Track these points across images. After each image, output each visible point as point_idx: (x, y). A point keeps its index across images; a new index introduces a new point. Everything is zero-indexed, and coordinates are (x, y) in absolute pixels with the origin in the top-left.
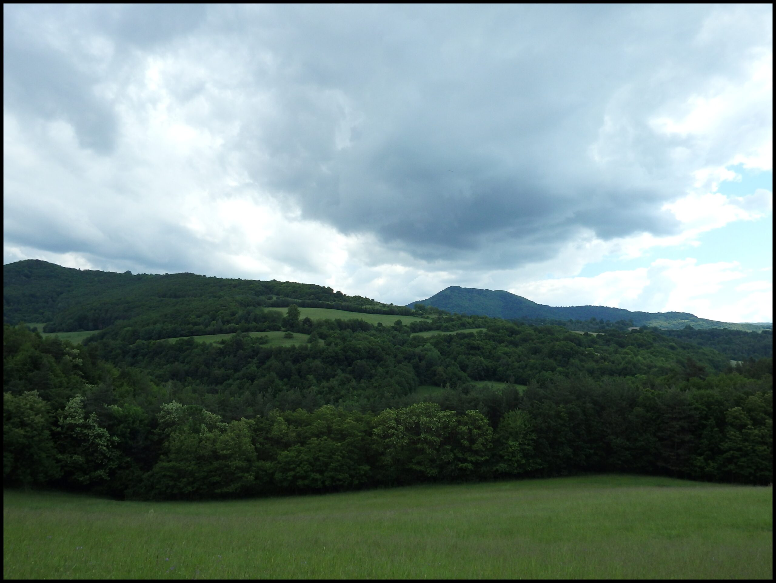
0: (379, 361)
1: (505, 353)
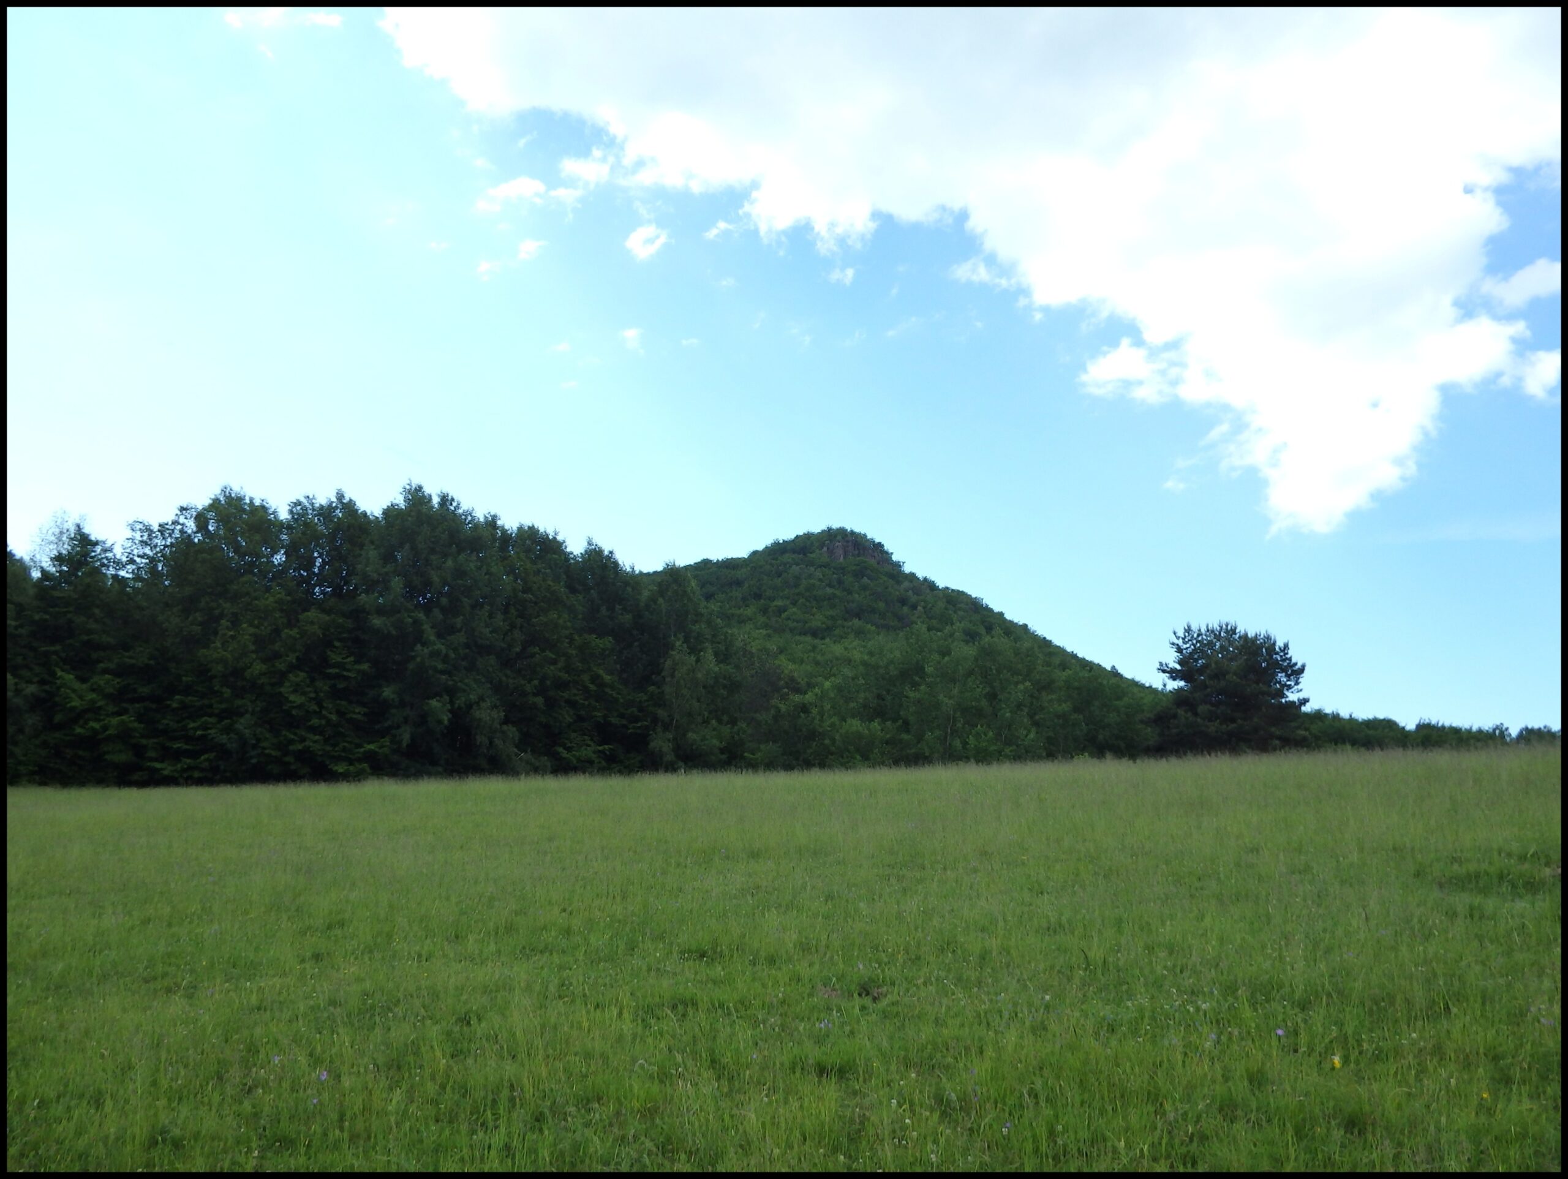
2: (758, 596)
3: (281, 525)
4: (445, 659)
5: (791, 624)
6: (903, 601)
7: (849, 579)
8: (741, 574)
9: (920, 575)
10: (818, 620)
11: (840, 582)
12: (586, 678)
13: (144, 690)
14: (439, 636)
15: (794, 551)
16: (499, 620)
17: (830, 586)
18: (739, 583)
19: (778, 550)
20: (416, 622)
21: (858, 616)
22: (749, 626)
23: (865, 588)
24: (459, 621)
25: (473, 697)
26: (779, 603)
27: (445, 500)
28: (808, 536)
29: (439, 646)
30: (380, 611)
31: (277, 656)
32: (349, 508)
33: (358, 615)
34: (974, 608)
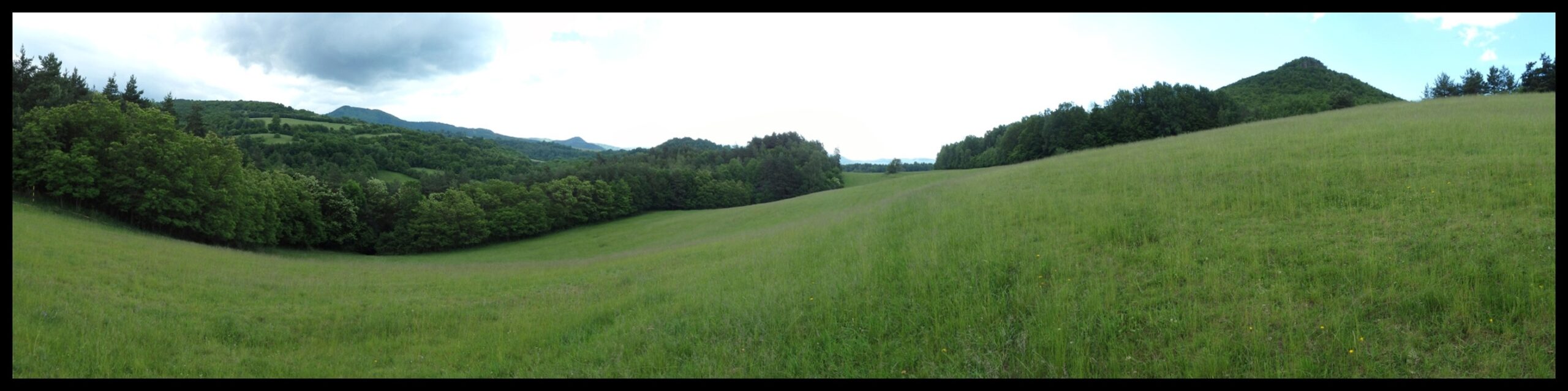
0: (350, 154)
1: (426, 149)
2: (1278, 82)
3: (1132, 95)
4: (1168, 119)
5: (1288, 90)
6: (1326, 79)
7: (1307, 74)
8: (1273, 76)
9: (1332, 70)
10: (1297, 88)
11: (1305, 75)
12: (1200, 119)
13: (1112, 134)
14: (1166, 114)
15: (1291, 66)
16: (1178, 109)
17: (1301, 76)
18: (1272, 79)
19: (1287, 65)
20: (1161, 112)
21: (1310, 86)
22: (1275, 92)
23: (1313, 76)
24: (1169, 110)
25: (1175, 126)
26: (1285, 84)
27: (1164, 83)
28: (1296, 60)
29: (1166, 116)
30: (1154, 111)
31: (1135, 123)
32: (1145, 88)
33: (1149, 112)
34: (1350, 78)
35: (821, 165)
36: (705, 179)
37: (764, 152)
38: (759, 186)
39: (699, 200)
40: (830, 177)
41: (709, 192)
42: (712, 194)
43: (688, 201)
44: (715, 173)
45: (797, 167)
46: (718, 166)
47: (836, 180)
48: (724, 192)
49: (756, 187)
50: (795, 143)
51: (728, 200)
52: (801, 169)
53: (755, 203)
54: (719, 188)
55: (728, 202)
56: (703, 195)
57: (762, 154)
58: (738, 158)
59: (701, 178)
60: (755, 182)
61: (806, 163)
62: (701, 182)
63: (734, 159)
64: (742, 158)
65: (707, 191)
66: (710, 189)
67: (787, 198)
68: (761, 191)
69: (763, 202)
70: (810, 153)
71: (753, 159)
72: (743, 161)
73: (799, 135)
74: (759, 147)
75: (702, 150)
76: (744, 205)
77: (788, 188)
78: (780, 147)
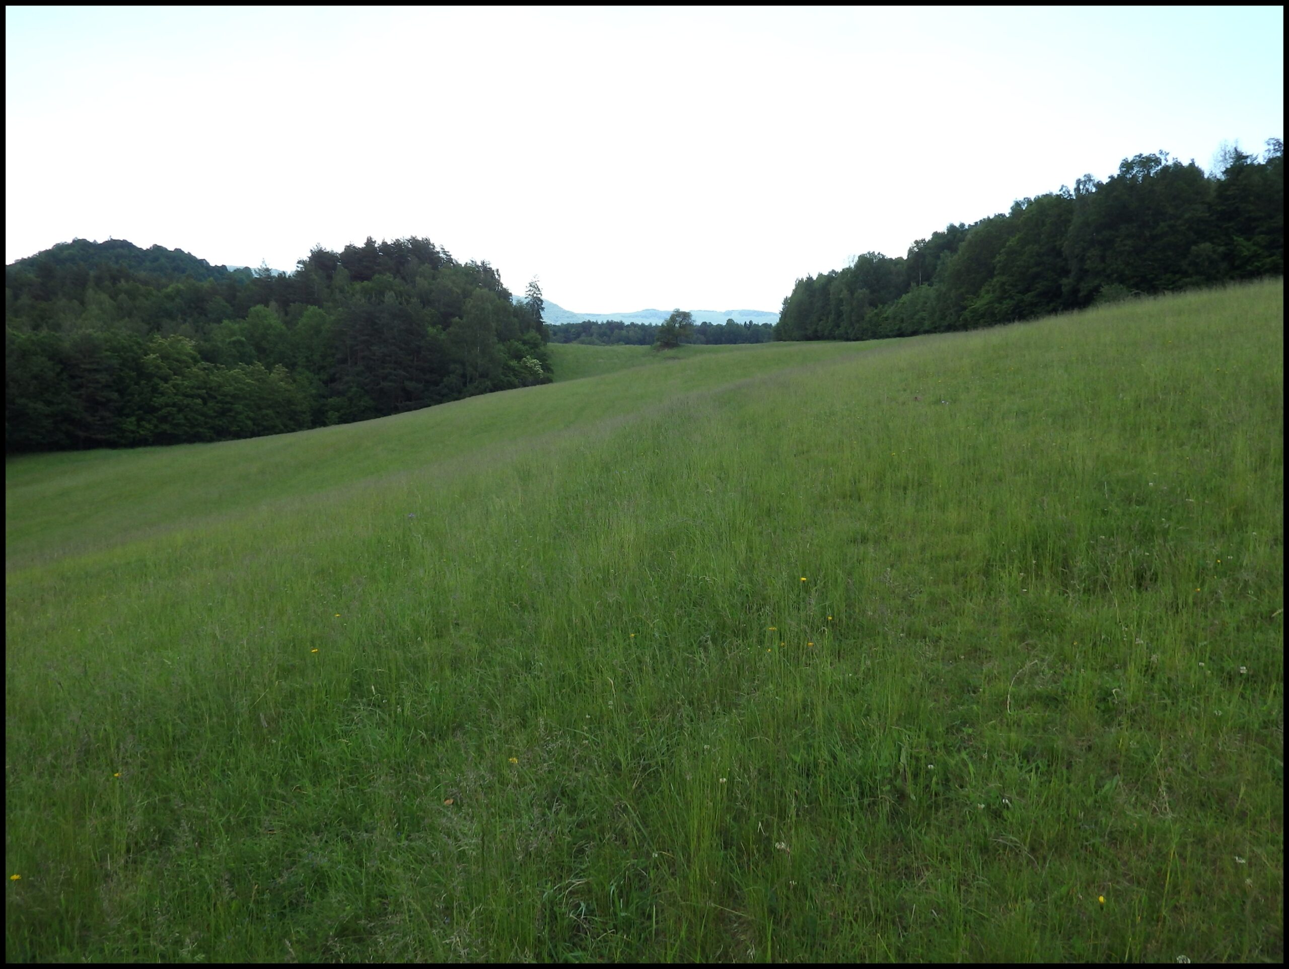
35: (494, 325)
36: (177, 361)
37: (342, 291)
38: (332, 379)
39: (163, 420)
40: (519, 357)
41: (192, 396)
42: (199, 401)
43: (130, 424)
44: (207, 346)
45: (431, 330)
46: (215, 325)
47: (532, 362)
48: (234, 397)
49: (326, 383)
50: (427, 267)
51: (248, 418)
52: (443, 336)
53: (324, 424)
54: (220, 386)
55: (249, 423)
56: (174, 405)
57: (338, 296)
58: (273, 304)
59: (164, 357)
60: (322, 368)
61: (457, 319)
62: (166, 371)
63: (260, 307)
64: (284, 304)
65: (186, 396)
66: (192, 388)
67: (409, 409)
68: (340, 394)
69: (345, 419)
70: (466, 294)
71: (312, 308)
72: (286, 314)
73: (438, 249)
74: (330, 277)
75: (164, 281)
76: (293, 430)
77: (410, 385)
78: (388, 277)
